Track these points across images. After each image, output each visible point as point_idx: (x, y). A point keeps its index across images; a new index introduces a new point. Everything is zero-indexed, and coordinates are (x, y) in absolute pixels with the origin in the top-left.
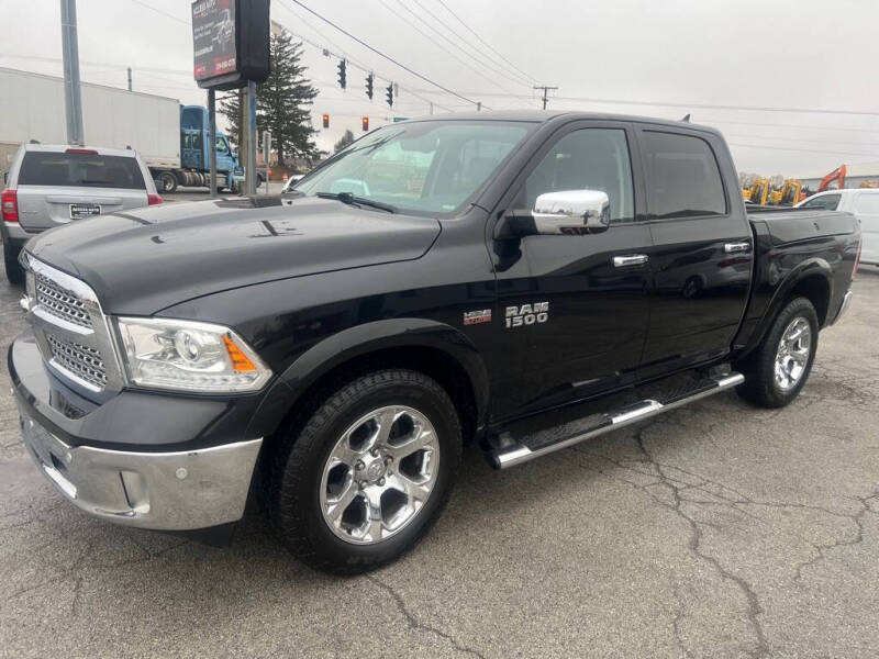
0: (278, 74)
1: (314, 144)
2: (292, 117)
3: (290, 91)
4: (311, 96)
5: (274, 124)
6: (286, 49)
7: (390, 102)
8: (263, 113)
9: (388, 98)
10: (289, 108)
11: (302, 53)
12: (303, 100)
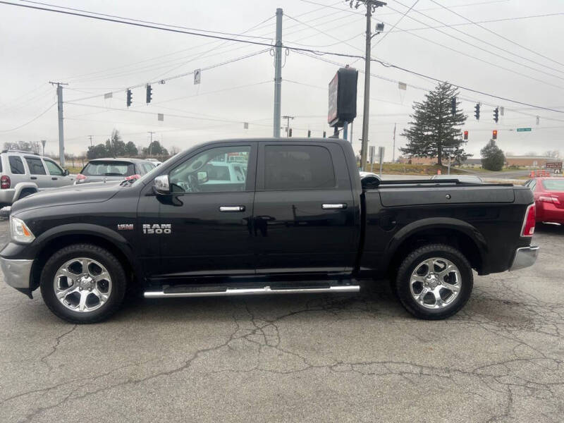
0: (441, 109)
1: (463, 150)
2: (449, 134)
3: (448, 118)
4: (462, 120)
5: (436, 140)
6: (448, 93)
7: (496, 120)
8: (430, 133)
9: (495, 117)
10: (447, 129)
11: (458, 94)
12: (458, 123)
